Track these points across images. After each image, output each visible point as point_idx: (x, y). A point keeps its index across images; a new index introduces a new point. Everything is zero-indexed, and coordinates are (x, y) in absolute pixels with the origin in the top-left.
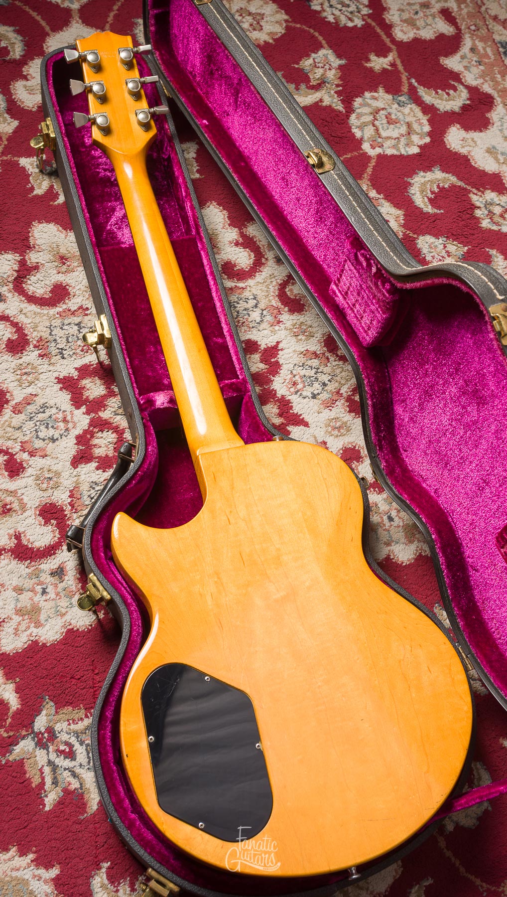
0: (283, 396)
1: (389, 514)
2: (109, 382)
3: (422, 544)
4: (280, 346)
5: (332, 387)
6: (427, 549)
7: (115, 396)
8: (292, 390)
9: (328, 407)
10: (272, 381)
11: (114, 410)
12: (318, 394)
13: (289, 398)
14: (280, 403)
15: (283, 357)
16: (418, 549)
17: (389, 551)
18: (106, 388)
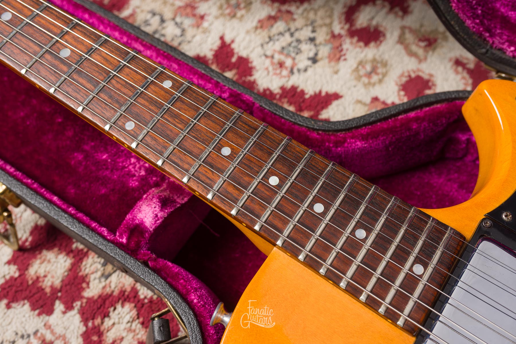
0: (282, 88)
2: (64, 244)
4: (228, 39)
5: (322, 36)
7: (86, 254)
8: (285, 73)
9: (339, 59)
10: (254, 82)
11: (99, 274)
12: (316, 54)
13: (289, 85)
14: (285, 97)
15: (242, 48)
18: (68, 254)
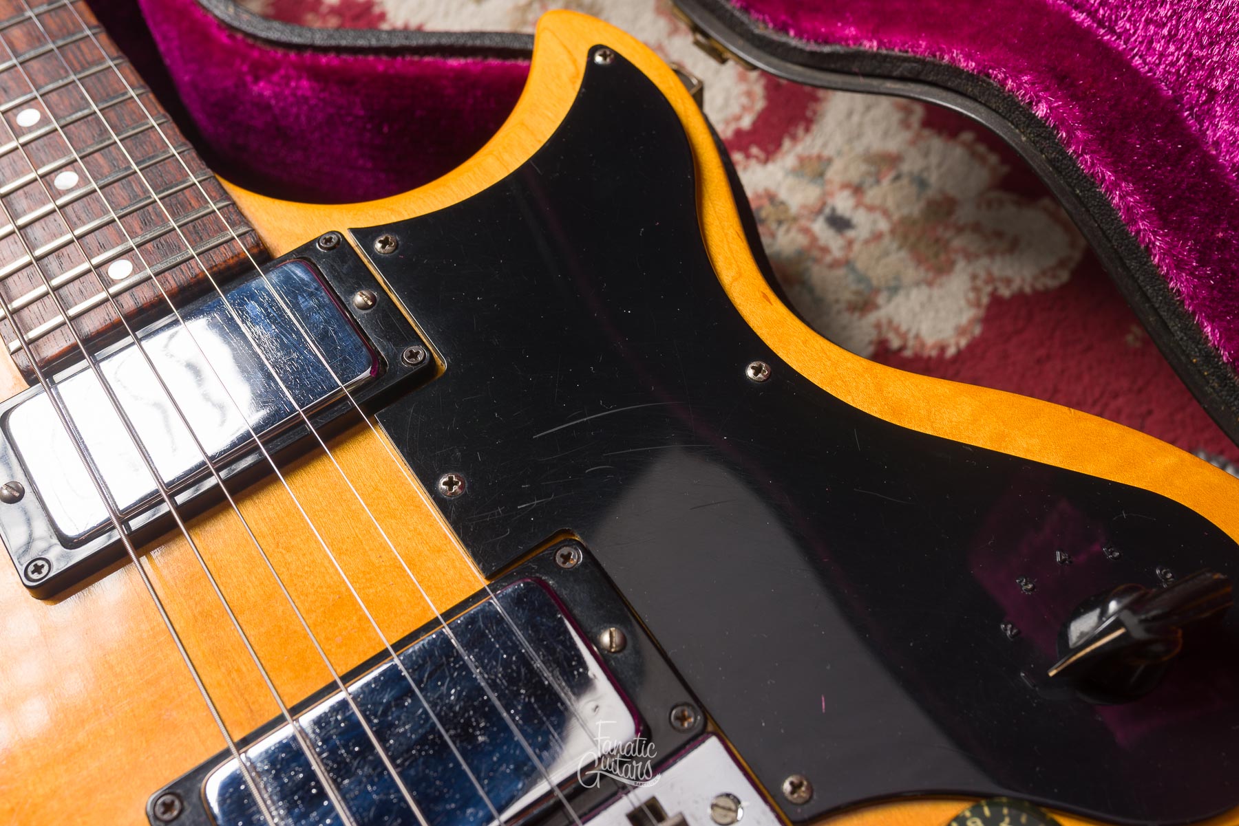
1: (827, 211)
3: (985, 261)
6: (1009, 272)
16: (979, 283)
17: (878, 326)
